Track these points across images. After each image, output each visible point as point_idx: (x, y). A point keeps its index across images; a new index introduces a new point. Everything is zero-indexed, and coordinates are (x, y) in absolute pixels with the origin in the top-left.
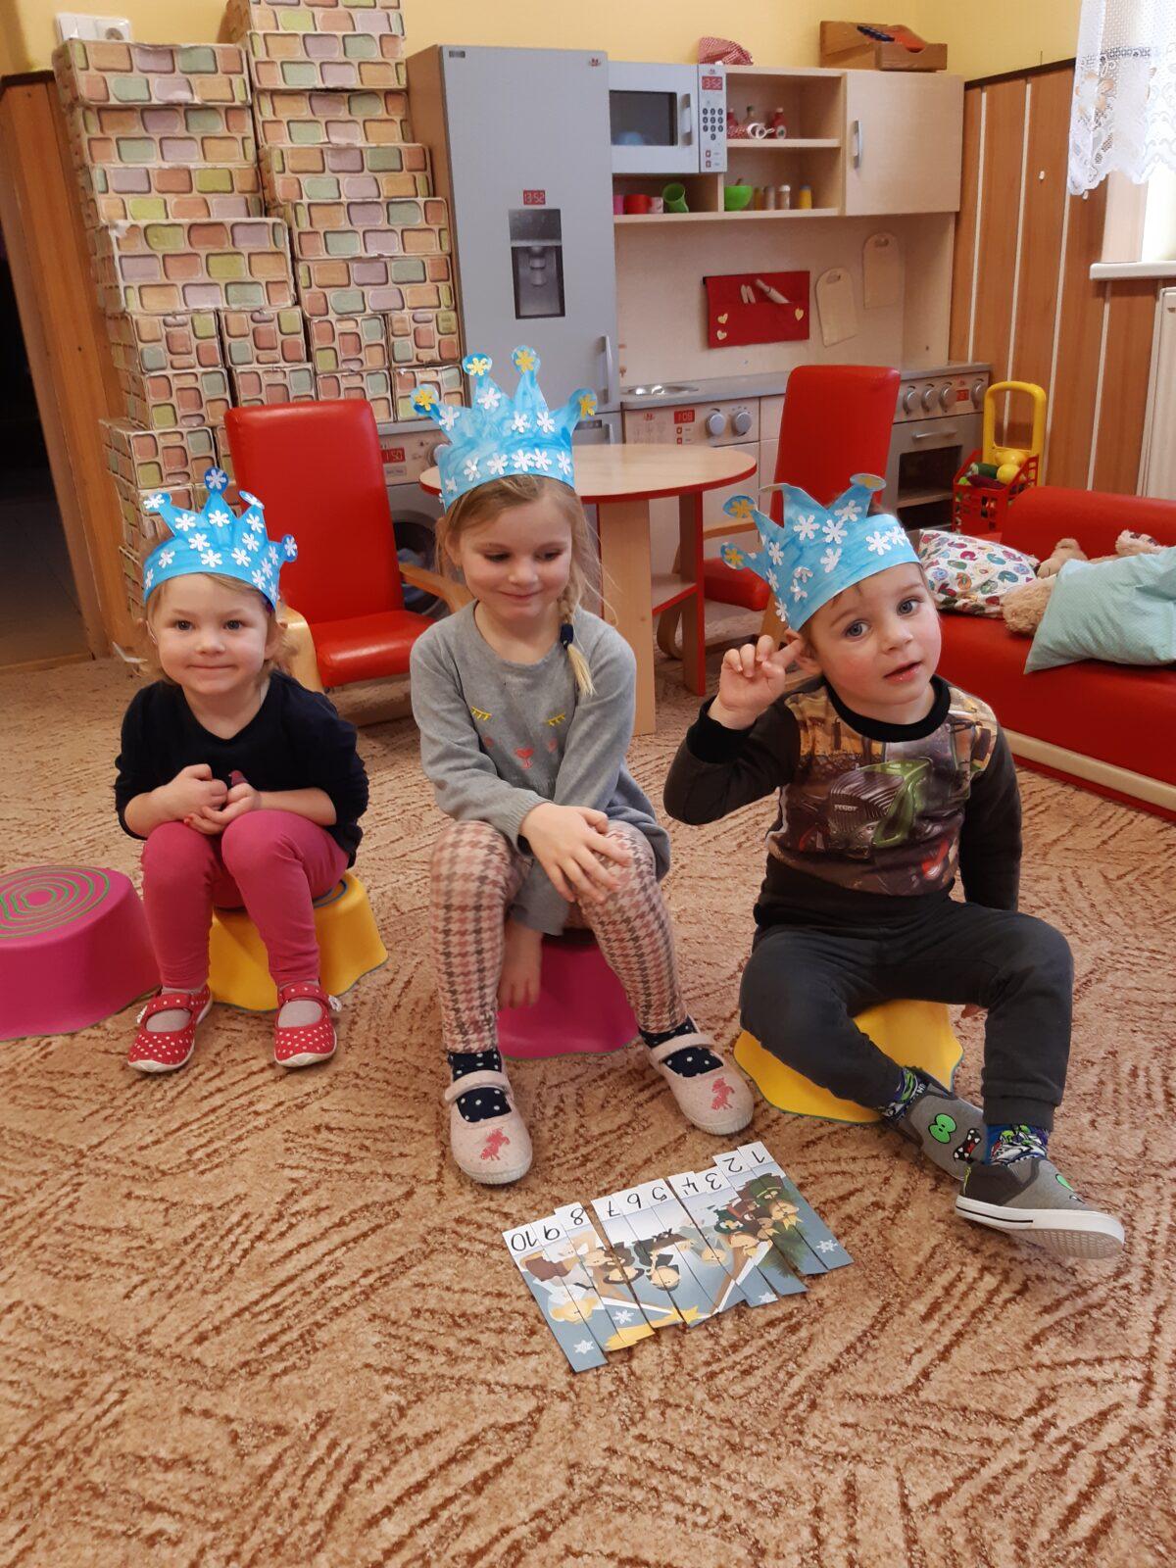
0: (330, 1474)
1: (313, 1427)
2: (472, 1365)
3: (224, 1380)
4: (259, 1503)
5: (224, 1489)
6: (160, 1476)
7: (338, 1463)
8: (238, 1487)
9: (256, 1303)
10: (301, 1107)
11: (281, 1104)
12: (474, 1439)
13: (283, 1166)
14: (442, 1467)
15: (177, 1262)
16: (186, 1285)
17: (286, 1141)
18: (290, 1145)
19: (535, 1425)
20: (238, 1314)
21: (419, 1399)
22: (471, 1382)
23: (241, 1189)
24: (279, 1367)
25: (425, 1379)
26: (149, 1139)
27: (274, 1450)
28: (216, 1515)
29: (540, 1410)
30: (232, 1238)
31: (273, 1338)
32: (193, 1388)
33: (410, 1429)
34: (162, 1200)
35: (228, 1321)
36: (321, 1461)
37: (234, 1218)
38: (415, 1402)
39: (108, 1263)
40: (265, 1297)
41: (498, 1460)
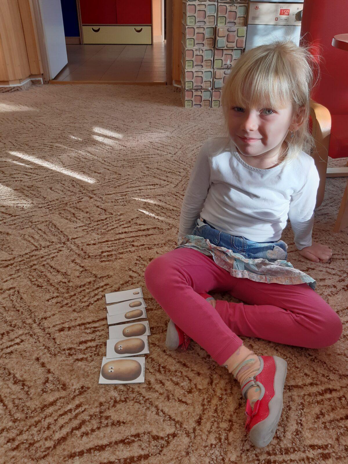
0: (70, 420)
1: (77, 392)
2: (156, 395)
3: (59, 352)
4: (36, 419)
5: (28, 404)
6: (10, 385)
7: (76, 417)
8: (34, 406)
9: (89, 323)
10: (149, 249)
11: (143, 245)
12: (138, 435)
13: (130, 269)
14: (116, 443)
15: (72, 293)
16: (70, 305)
17: (137, 260)
18: (138, 262)
19: (168, 443)
20: (79, 325)
21: (125, 401)
22: (151, 403)
23: (111, 273)
24: (80, 356)
25: (133, 392)
26: (92, 242)
27: (57, 395)
28: (18, 415)
29: (174, 435)
30: (96, 292)
31: (85, 342)
32: (46, 350)
33: (114, 415)
34: (83, 267)
35: (75, 327)
36: (70, 411)
37: (102, 284)
38: (123, 401)
39: (51, 285)
40: (94, 322)
41: (143, 453)
